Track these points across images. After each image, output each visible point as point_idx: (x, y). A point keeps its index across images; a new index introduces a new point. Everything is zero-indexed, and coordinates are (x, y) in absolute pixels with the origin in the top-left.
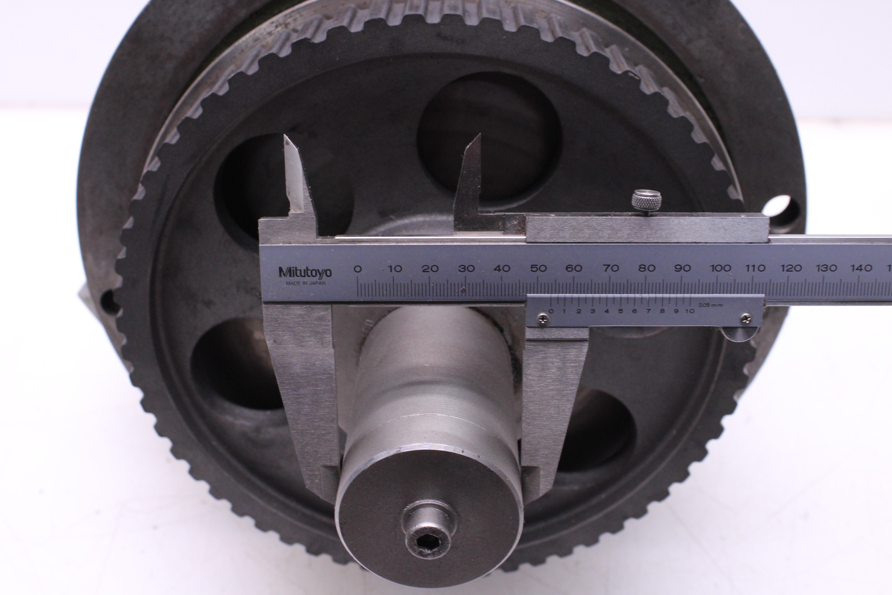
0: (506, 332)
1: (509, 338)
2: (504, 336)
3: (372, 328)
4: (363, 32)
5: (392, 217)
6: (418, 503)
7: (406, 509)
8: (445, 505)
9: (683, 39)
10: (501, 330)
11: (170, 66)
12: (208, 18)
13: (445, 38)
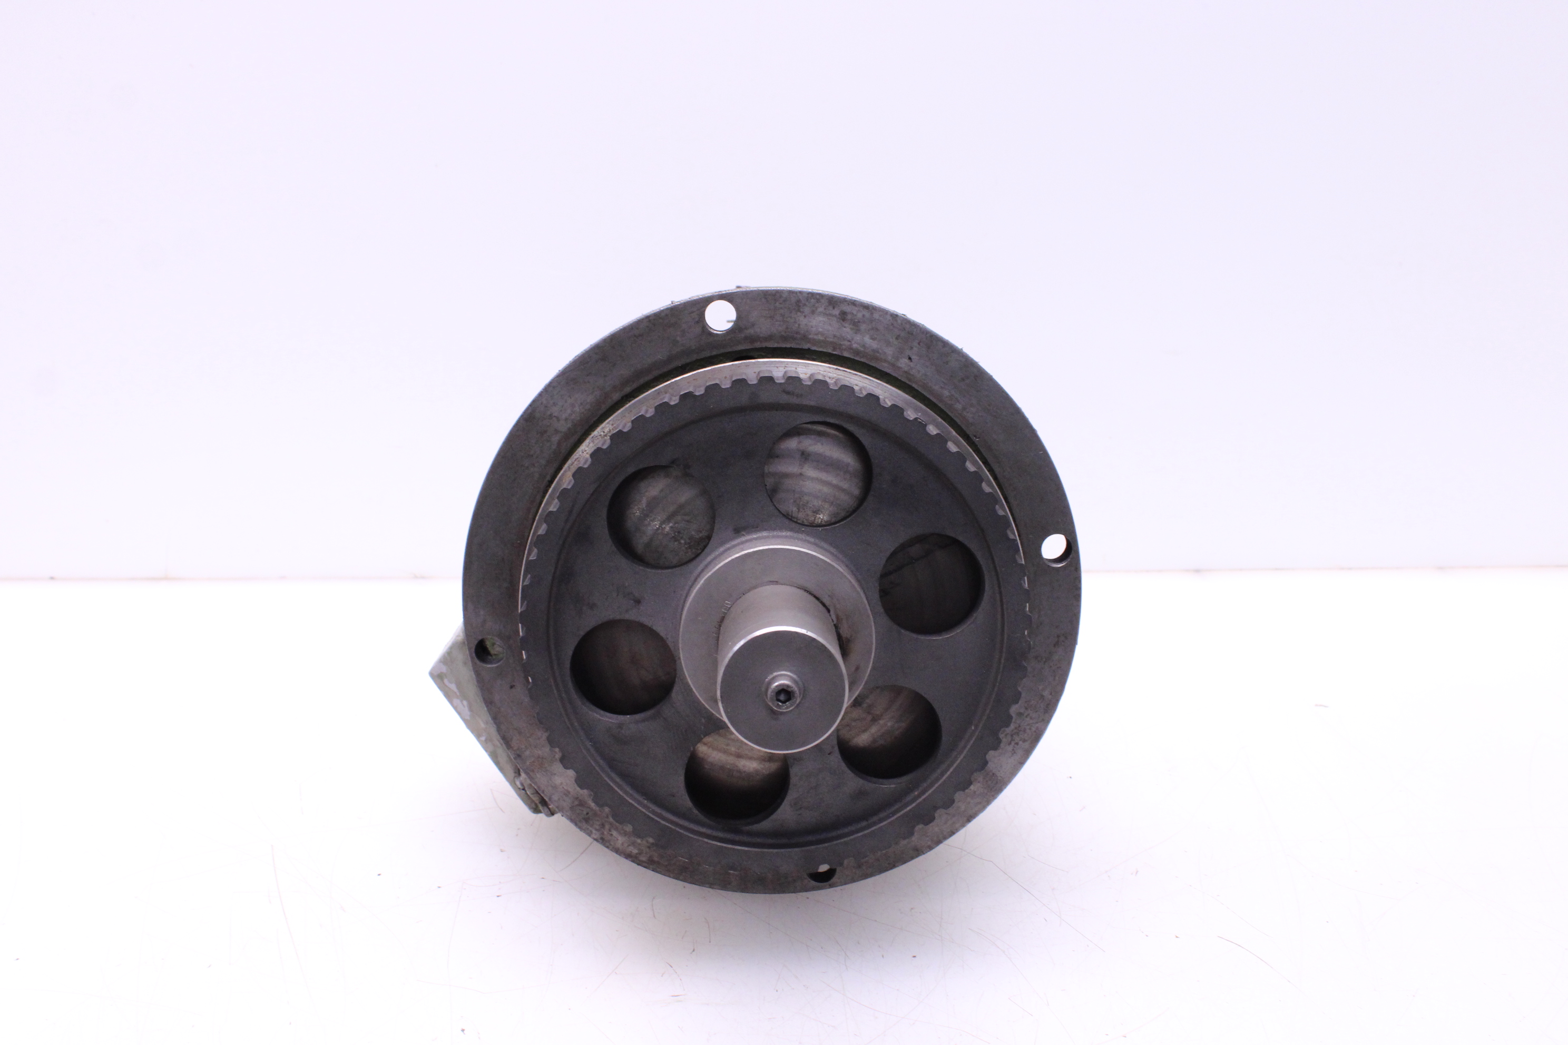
0: (832, 612)
1: (834, 617)
2: (830, 615)
3: (730, 608)
4: (731, 387)
5: (743, 533)
6: (775, 674)
7: (767, 680)
8: (795, 676)
9: (959, 406)
10: (829, 611)
11: (555, 439)
12: (588, 401)
13: (788, 393)
